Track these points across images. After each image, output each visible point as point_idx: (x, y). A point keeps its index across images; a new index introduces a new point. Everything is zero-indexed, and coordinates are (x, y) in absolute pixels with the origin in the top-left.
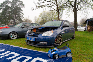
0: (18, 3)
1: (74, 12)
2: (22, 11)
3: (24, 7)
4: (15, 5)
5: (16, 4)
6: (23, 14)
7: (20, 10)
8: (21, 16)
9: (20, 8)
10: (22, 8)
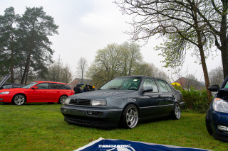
0: (40, 20)
1: (220, 48)
2: (50, 43)
3: (57, 32)
4: (31, 25)
5: (33, 24)
6: (52, 52)
7: (44, 40)
8: (44, 58)
9: (45, 36)
10: (49, 34)
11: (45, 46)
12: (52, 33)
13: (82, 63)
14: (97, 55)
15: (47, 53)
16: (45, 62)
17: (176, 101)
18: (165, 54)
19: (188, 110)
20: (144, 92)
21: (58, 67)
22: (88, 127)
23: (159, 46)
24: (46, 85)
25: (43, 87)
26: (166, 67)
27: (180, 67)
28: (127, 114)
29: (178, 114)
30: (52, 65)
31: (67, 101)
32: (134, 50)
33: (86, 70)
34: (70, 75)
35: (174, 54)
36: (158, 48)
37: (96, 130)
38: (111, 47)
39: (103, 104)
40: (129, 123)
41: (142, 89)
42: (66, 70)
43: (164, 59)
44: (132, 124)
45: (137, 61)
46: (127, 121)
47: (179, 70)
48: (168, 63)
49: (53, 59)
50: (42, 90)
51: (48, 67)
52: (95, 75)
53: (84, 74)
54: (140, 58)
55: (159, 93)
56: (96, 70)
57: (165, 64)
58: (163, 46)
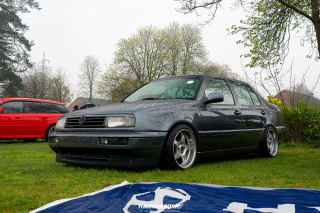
2: (24, 27)
3: (37, 6)
6: (28, 46)
7: (11, 21)
8: (13, 58)
9: (13, 14)
10: (21, 8)
11: (15, 35)
12: (27, 6)
13: (90, 66)
14: (117, 49)
15: (19, 48)
16: (16, 65)
17: (268, 122)
18: (249, 42)
19: (293, 143)
20: (207, 103)
21: (43, 76)
22: (102, 168)
23: (239, 25)
24: (20, 105)
25: (13, 109)
26: (251, 66)
27: (279, 66)
28: (175, 142)
29: (273, 148)
30: (29, 72)
31: (61, 124)
32: (191, 38)
33: (98, 79)
34: (67, 92)
35: (266, 40)
36: (235, 30)
37: (116, 173)
38: (146, 34)
39: (130, 124)
40: (180, 160)
41: (204, 98)
42: (58, 81)
43: (247, 50)
44: (185, 161)
45: (196, 60)
46: (176, 156)
47: (277, 73)
48: (255, 59)
49: (31, 60)
50: (13, 116)
51: (21, 75)
52: (116, 90)
53: (95, 88)
54: (201, 54)
55: (237, 107)
56: (117, 79)
57: (249, 60)
58: (246, 26)
